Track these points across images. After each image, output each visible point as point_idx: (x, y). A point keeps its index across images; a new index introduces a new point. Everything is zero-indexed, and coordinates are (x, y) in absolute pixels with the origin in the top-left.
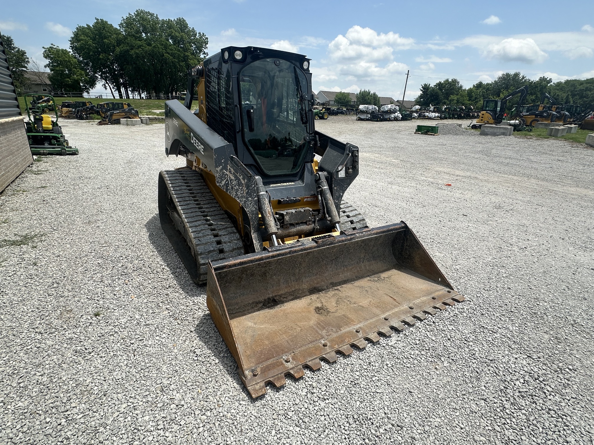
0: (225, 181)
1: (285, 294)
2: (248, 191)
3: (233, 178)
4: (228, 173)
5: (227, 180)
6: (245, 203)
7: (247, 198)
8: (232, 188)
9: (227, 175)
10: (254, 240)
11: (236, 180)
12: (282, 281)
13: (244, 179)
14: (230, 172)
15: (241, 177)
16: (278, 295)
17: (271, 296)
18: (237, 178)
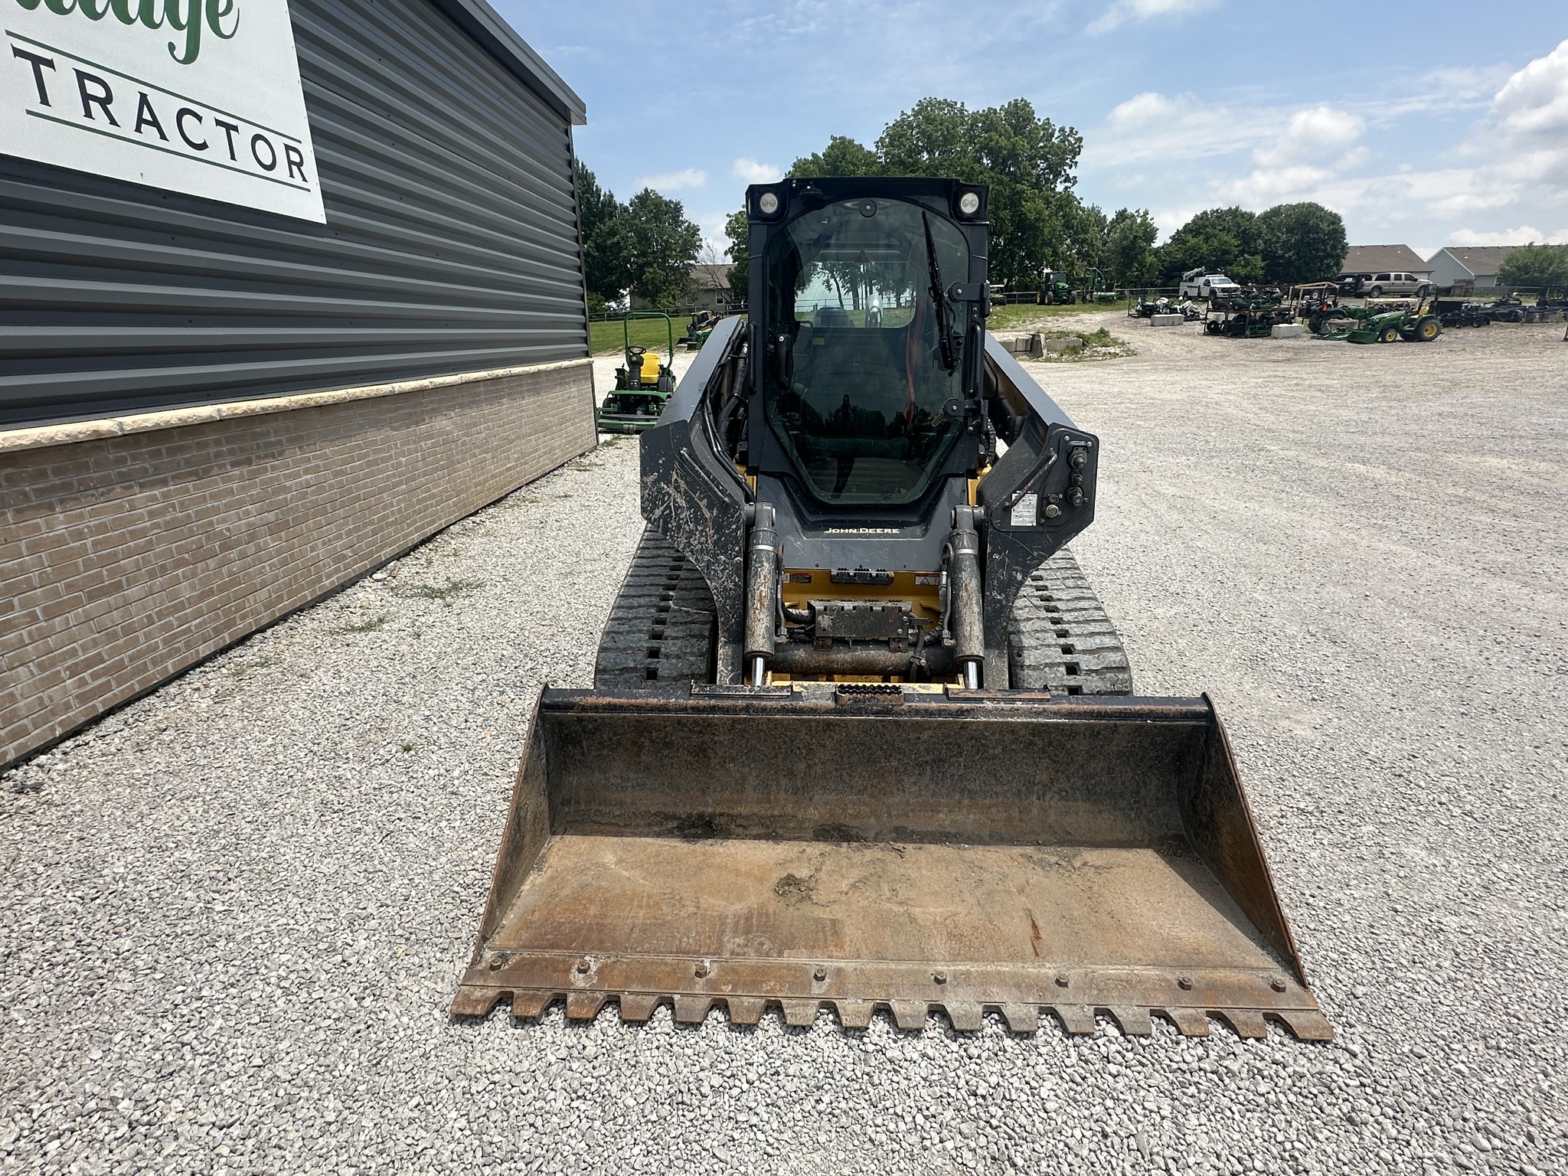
0: (662, 508)
2: (719, 539)
3: (682, 502)
4: (671, 491)
5: (668, 507)
6: (708, 567)
7: (715, 556)
8: (679, 527)
9: (670, 495)
10: (720, 662)
11: (689, 509)
12: (752, 781)
13: (710, 508)
14: (677, 488)
15: (703, 503)
17: (710, 810)
18: (692, 504)
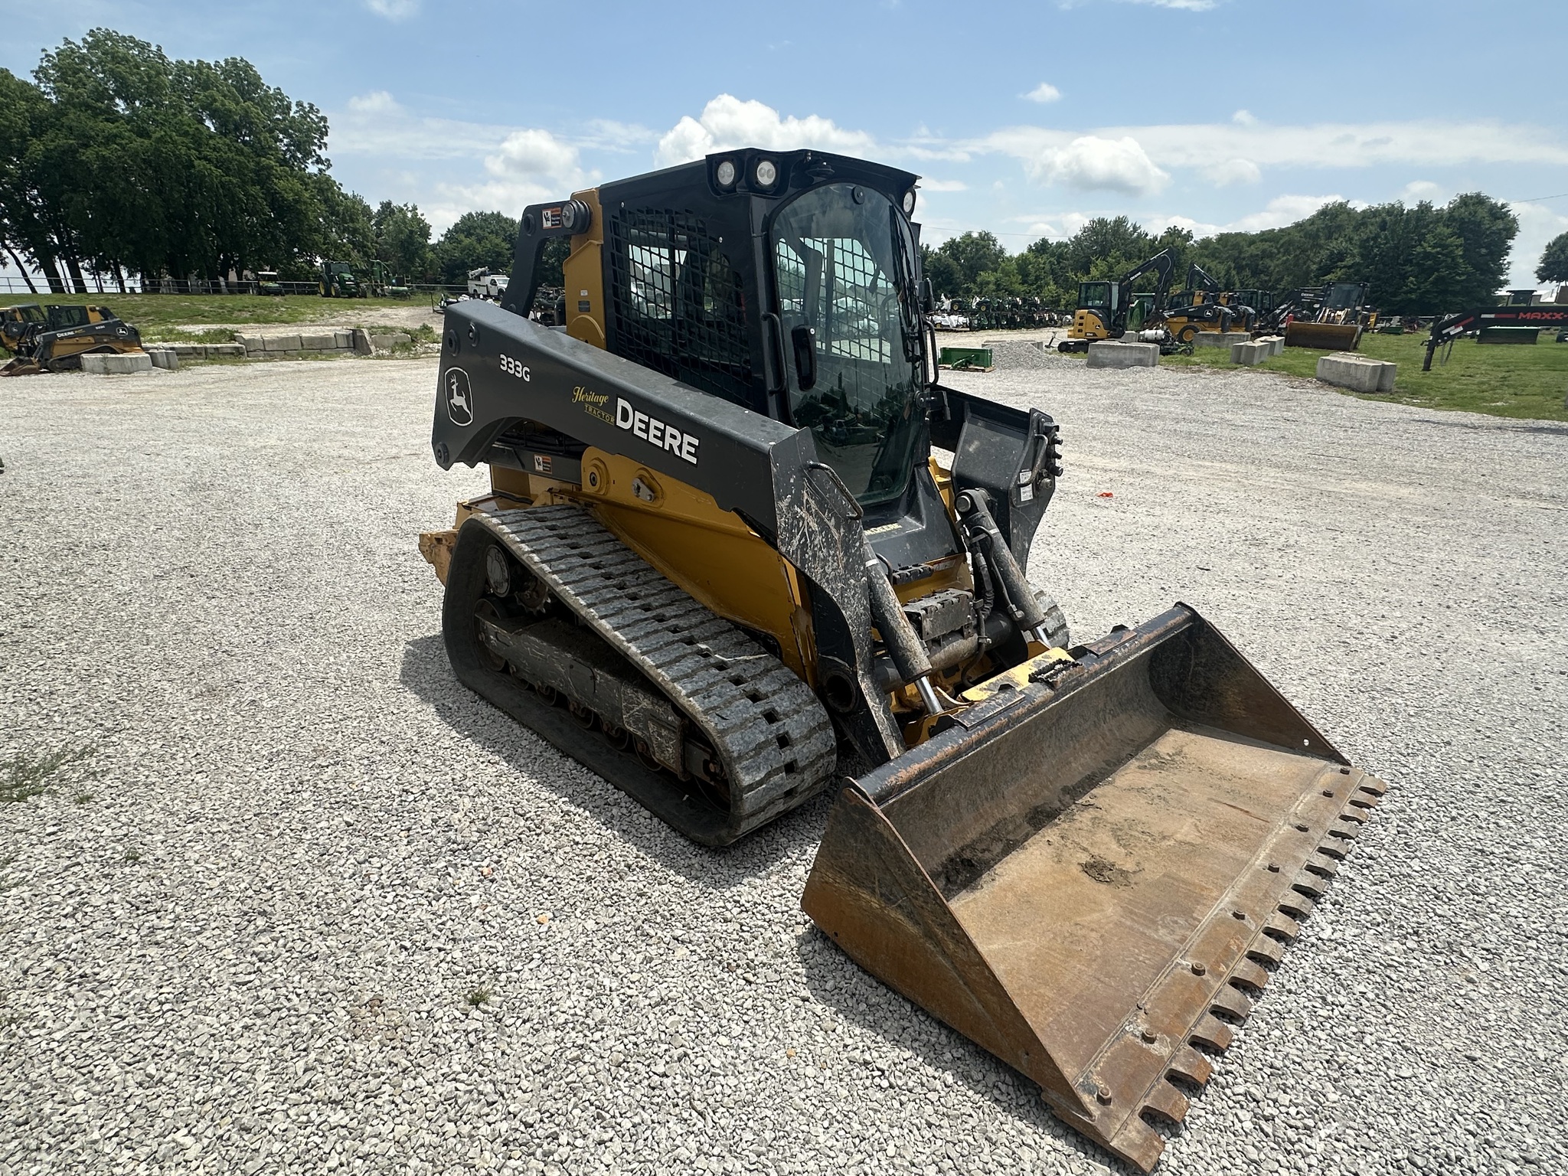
0: (798, 537)
1: (980, 840)
2: (848, 561)
3: (815, 527)
4: (803, 513)
5: (804, 534)
6: (842, 594)
7: (846, 582)
8: (814, 556)
9: (803, 519)
10: (867, 698)
11: (821, 532)
13: (837, 527)
14: (808, 510)
15: (832, 523)
16: (967, 846)
17: (952, 850)
18: (824, 527)
